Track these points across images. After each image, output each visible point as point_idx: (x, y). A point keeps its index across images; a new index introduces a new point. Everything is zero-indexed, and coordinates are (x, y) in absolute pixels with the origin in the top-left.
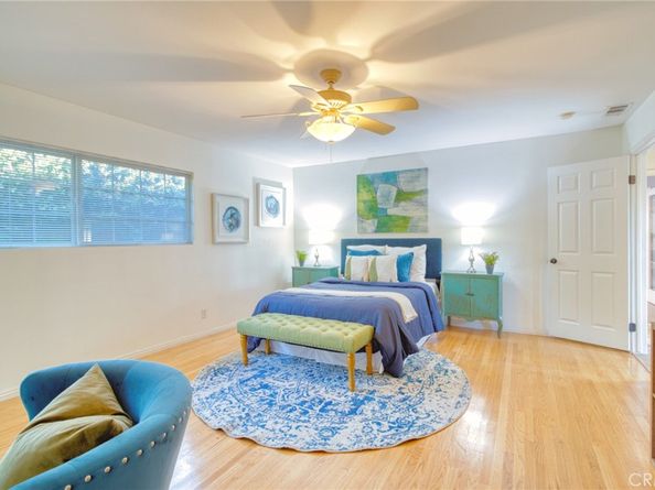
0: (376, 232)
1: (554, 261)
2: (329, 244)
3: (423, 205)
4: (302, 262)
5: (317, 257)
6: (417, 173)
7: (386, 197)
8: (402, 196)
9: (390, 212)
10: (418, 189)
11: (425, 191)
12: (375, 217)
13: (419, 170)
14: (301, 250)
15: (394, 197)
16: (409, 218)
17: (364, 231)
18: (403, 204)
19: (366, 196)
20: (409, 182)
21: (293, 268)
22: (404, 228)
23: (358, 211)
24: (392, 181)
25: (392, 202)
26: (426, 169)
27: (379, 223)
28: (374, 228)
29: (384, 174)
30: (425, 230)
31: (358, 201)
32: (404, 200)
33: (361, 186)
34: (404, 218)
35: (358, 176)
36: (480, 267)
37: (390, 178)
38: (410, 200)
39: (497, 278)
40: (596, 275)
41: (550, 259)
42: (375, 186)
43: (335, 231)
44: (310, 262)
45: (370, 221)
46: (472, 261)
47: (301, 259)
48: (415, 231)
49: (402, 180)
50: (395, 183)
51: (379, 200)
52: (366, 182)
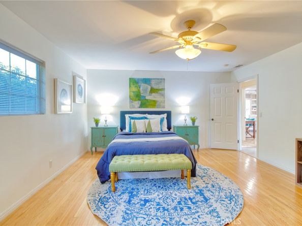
0: (140, 107)
1: (213, 120)
2: (110, 114)
3: (163, 95)
4: (97, 124)
5: (106, 121)
6: (160, 80)
7: (146, 90)
8: (153, 91)
9: (147, 98)
10: (161, 88)
11: (163, 89)
12: (139, 100)
13: (161, 79)
14: (96, 118)
15: (149, 91)
16: (157, 101)
17: (134, 107)
18: (153, 94)
19: (134, 89)
20: (157, 84)
21: (92, 128)
22: (154, 106)
23: (130, 96)
24: (148, 83)
25: (148, 93)
26: (164, 79)
27: (141, 102)
28: (139, 105)
29: (144, 79)
30: (164, 107)
31: (130, 91)
32: (154, 92)
33: (132, 84)
34: (154, 101)
35: (130, 79)
36: (189, 123)
37: (147, 81)
38: (157, 92)
39: (197, 127)
40: (227, 124)
41: (211, 119)
42: (140, 84)
43: (114, 106)
44: (102, 124)
45: (137, 102)
46: (186, 120)
47: (97, 122)
48: (160, 107)
49: (153, 83)
50: (150, 84)
51: (142, 92)
52: (134, 82)
